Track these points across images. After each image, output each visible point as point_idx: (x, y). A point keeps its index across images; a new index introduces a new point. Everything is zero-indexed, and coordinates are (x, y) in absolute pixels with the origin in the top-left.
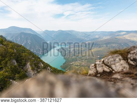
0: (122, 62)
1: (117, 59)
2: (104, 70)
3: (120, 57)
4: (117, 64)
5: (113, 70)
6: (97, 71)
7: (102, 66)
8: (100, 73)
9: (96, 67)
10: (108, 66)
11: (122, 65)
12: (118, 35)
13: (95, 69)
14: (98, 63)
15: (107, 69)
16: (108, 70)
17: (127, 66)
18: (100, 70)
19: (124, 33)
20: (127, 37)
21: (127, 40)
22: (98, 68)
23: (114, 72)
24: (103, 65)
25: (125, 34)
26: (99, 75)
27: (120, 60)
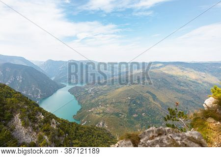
19: (161, 65)
20: (165, 70)
21: (164, 74)
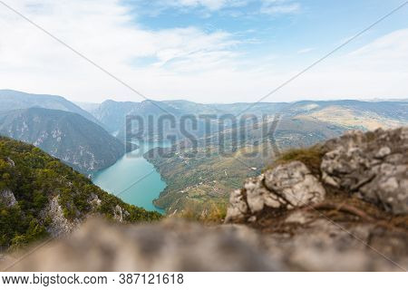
0: (309, 179)
1: (297, 174)
2: (265, 205)
3: (304, 168)
4: (297, 187)
5: (288, 203)
6: (249, 209)
7: (261, 194)
8: (255, 213)
9: (245, 198)
10: (275, 192)
11: (308, 187)
12: (299, 113)
13: (242, 202)
14: (249, 185)
15: (272, 202)
16: (276, 204)
17: (320, 190)
18: (256, 204)
19: (313, 106)
20: (321, 116)
22: (249, 200)
23: (289, 207)
24: (263, 190)
25: (315, 109)
26: (254, 218)
27: (303, 175)
